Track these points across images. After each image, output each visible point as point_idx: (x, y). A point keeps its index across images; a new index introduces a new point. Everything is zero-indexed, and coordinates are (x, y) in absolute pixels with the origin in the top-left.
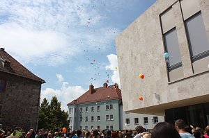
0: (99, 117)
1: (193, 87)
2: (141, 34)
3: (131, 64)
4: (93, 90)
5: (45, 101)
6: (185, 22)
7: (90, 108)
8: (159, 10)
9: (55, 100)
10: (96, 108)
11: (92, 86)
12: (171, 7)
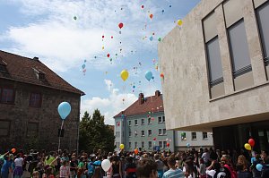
0: (150, 131)
1: (233, 107)
2: (184, 42)
3: (174, 76)
4: (142, 99)
5: (87, 114)
6: (228, 30)
7: (139, 121)
8: (201, 13)
9: (97, 114)
10: (146, 120)
11: (142, 95)
12: (213, 11)
